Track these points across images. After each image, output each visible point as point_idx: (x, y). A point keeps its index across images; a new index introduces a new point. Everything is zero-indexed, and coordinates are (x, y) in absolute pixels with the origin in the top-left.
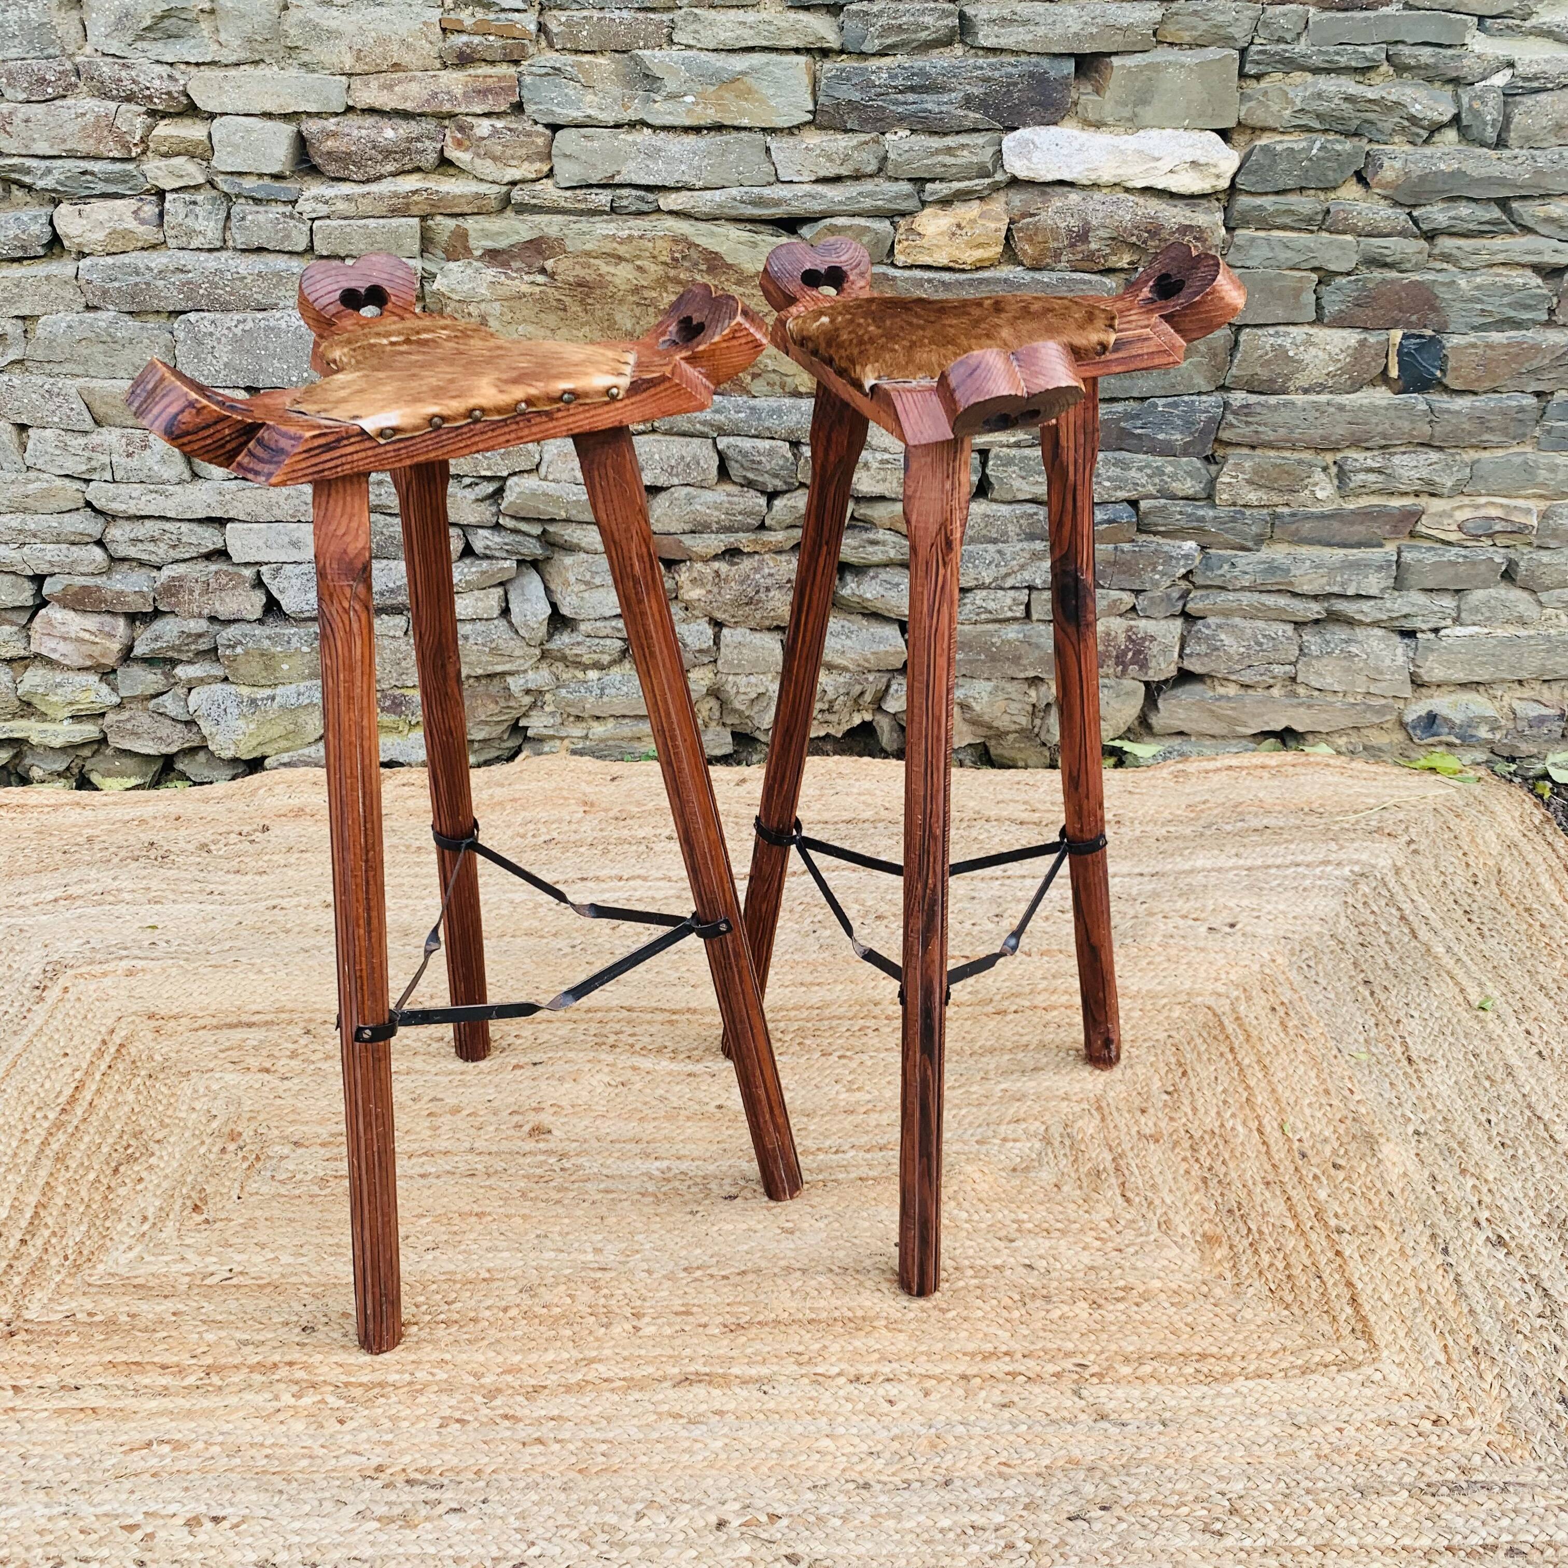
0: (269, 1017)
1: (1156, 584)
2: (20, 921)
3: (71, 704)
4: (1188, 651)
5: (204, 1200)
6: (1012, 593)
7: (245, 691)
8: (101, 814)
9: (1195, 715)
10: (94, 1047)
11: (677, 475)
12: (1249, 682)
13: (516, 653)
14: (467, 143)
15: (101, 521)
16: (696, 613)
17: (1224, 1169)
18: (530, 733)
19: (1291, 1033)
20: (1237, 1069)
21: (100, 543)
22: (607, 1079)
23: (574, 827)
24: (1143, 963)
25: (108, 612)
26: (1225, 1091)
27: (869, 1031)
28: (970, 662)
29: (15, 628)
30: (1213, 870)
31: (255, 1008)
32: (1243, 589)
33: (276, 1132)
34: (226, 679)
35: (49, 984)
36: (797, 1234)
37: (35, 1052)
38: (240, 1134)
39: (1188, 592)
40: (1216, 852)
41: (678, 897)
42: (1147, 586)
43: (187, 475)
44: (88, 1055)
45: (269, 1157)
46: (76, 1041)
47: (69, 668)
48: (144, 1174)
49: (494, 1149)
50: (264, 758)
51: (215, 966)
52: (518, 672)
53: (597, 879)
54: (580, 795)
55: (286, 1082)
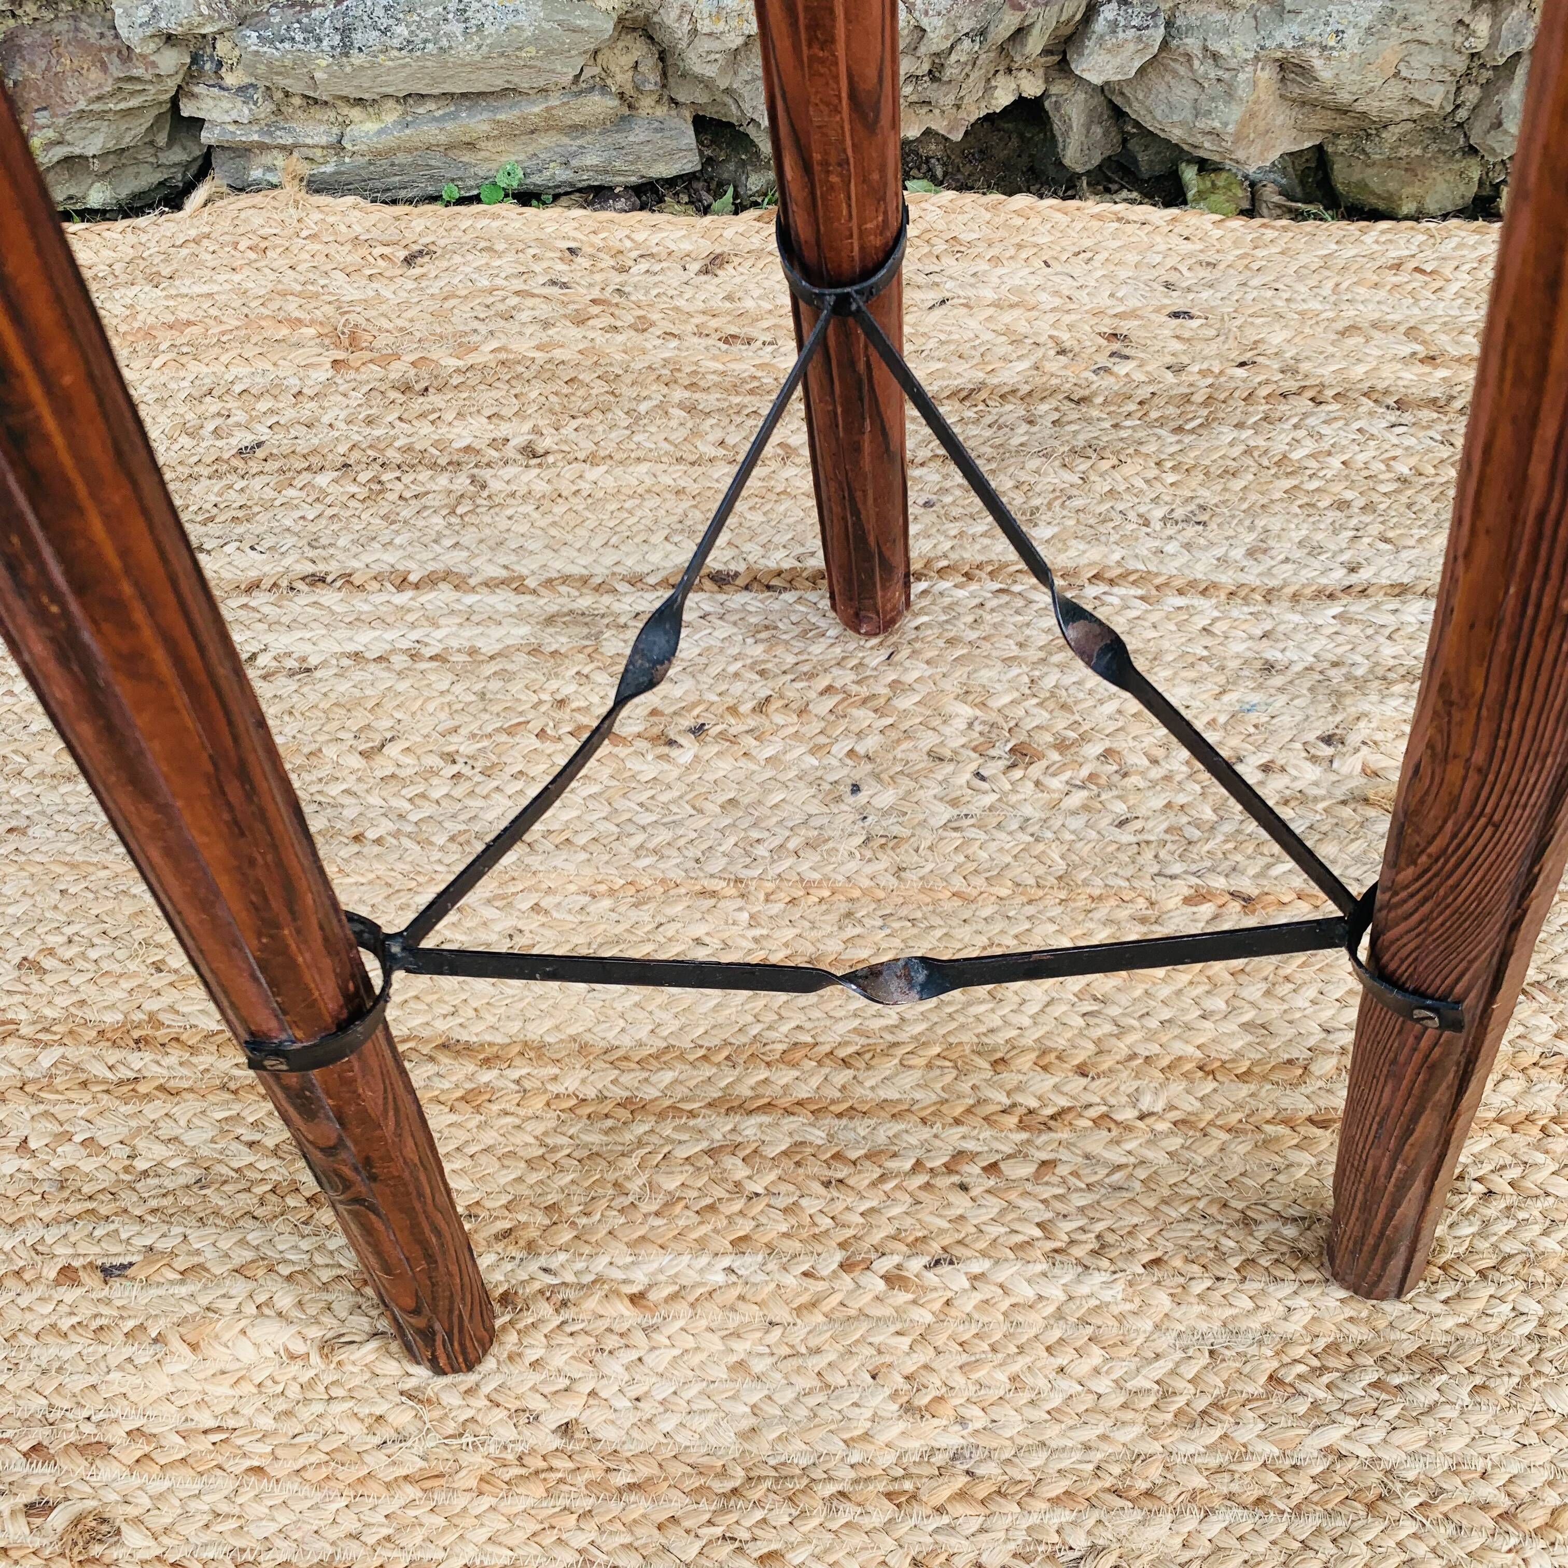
18: (211, 135)
23: (308, 409)
27: (972, 1170)
41: (535, 651)
53: (347, 578)
54: (329, 310)
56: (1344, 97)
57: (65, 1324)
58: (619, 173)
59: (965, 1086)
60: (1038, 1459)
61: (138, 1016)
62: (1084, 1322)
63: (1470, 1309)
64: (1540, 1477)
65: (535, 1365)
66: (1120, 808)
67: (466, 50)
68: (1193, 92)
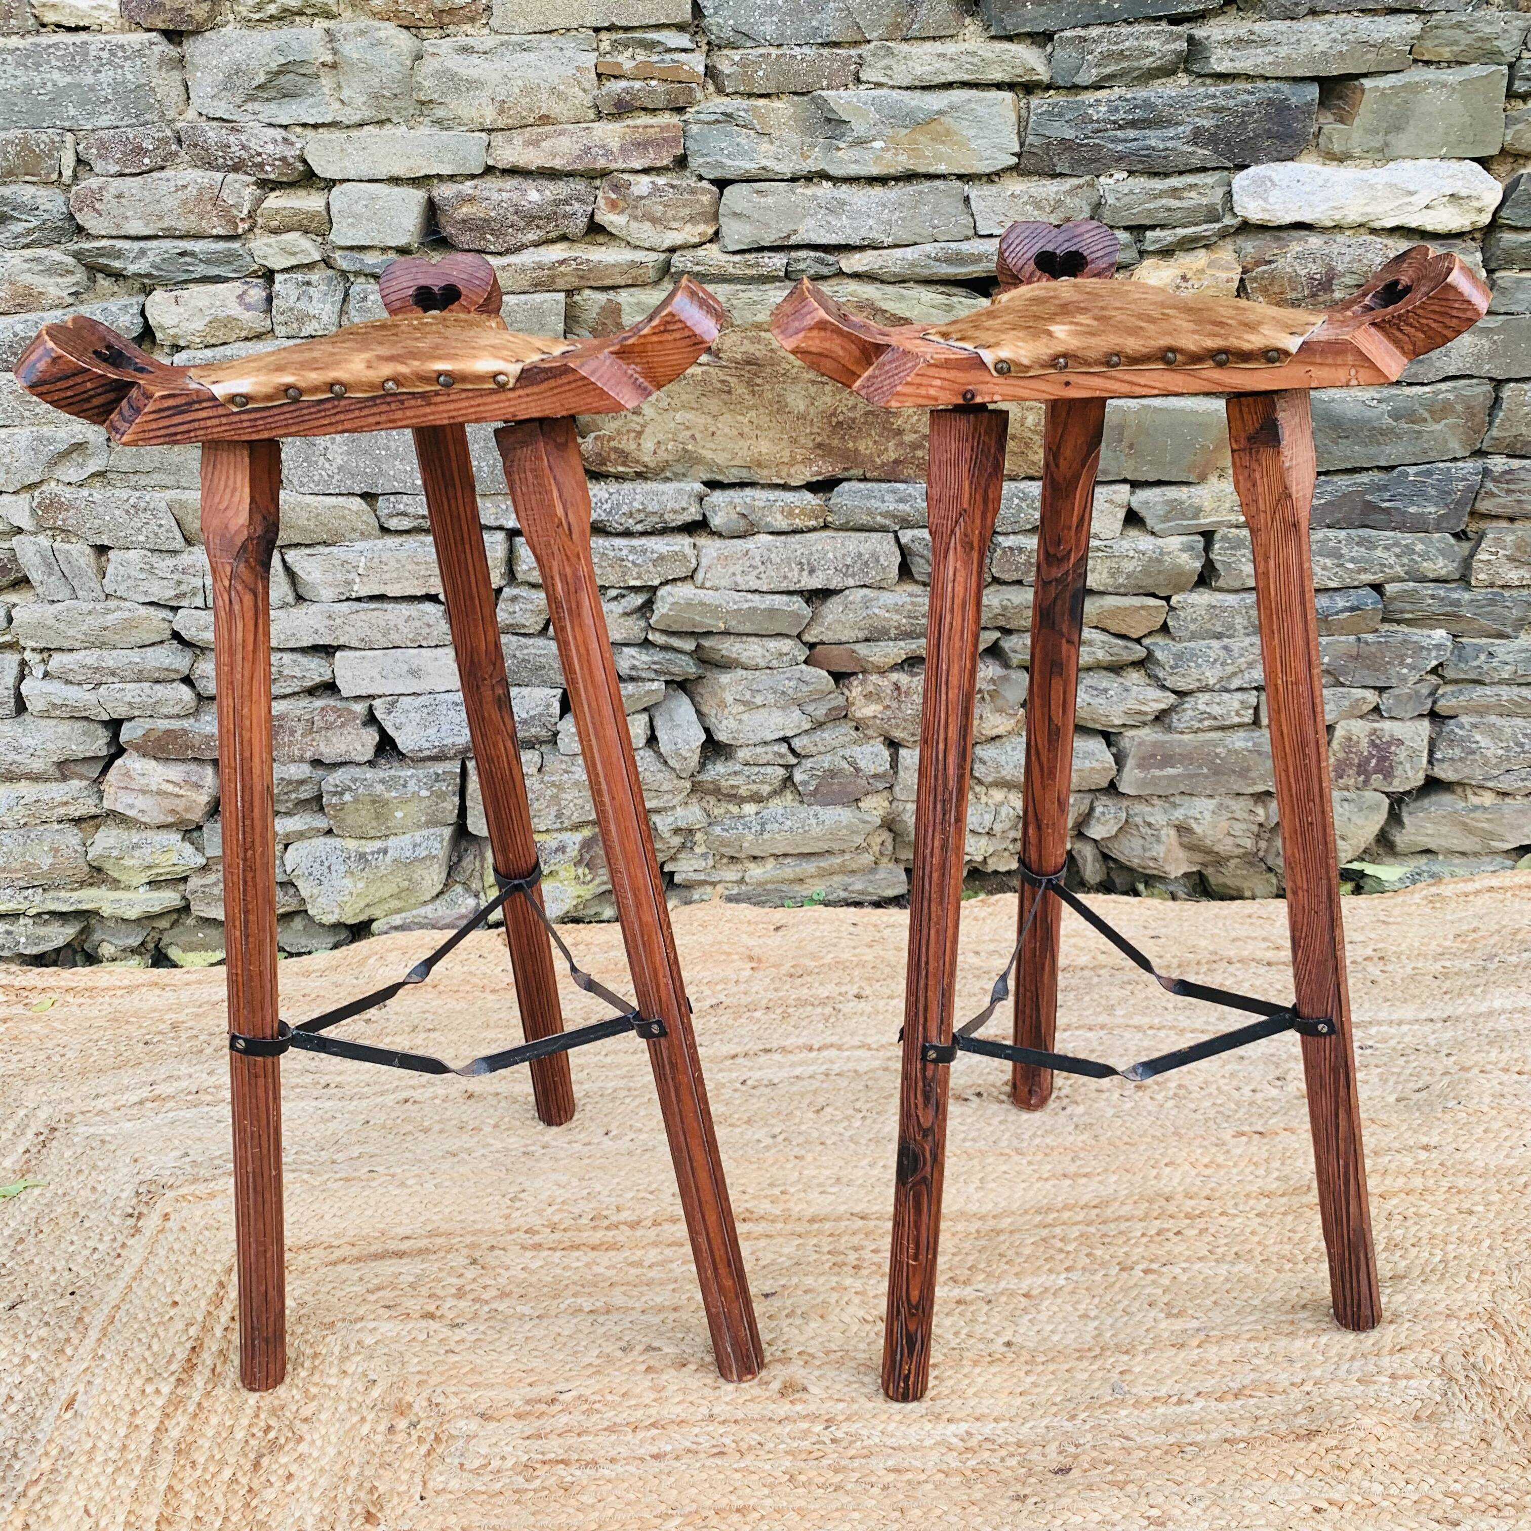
0: (422, 1243)
1: (1404, 679)
2: (100, 1130)
3: (149, 867)
4: (1438, 755)
5: (379, 1504)
6: (1239, 695)
7: (352, 844)
8: (185, 996)
9: (1444, 830)
10: (210, 1292)
11: (853, 575)
12: (1508, 790)
13: (664, 788)
14: (622, 204)
15: (189, 654)
16: (870, 732)
18: (677, 879)
21: (187, 680)
22: (861, 1313)
23: (743, 987)
24: (1480, 1130)
25: (195, 759)
27: (1170, 1235)
28: (1191, 776)
29: (85, 783)
30: (1515, 1009)
31: (401, 1231)
32: (1500, 682)
33: (456, 1401)
34: (330, 832)
35: (145, 1211)
36: (1170, 1524)
37: (136, 1302)
38: (410, 1406)
39: (1437, 687)
40: (1513, 989)
41: (886, 1069)
42: (1394, 682)
43: (290, 599)
44: (203, 1303)
45: (452, 1437)
46: (186, 1284)
47: (147, 826)
48: (294, 1468)
49: (740, 1415)
50: (371, 921)
51: (347, 1180)
52: (665, 809)
53: (783, 1050)
54: (743, 949)
55: (457, 1330)
56: (1208, 842)
58: (870, 894)
59: (1155, 1207)
60: (1235, 1328)
62: (1239, 1281)
66: (1193, 1106)
67: (816, 831)
68: (1141, 841)
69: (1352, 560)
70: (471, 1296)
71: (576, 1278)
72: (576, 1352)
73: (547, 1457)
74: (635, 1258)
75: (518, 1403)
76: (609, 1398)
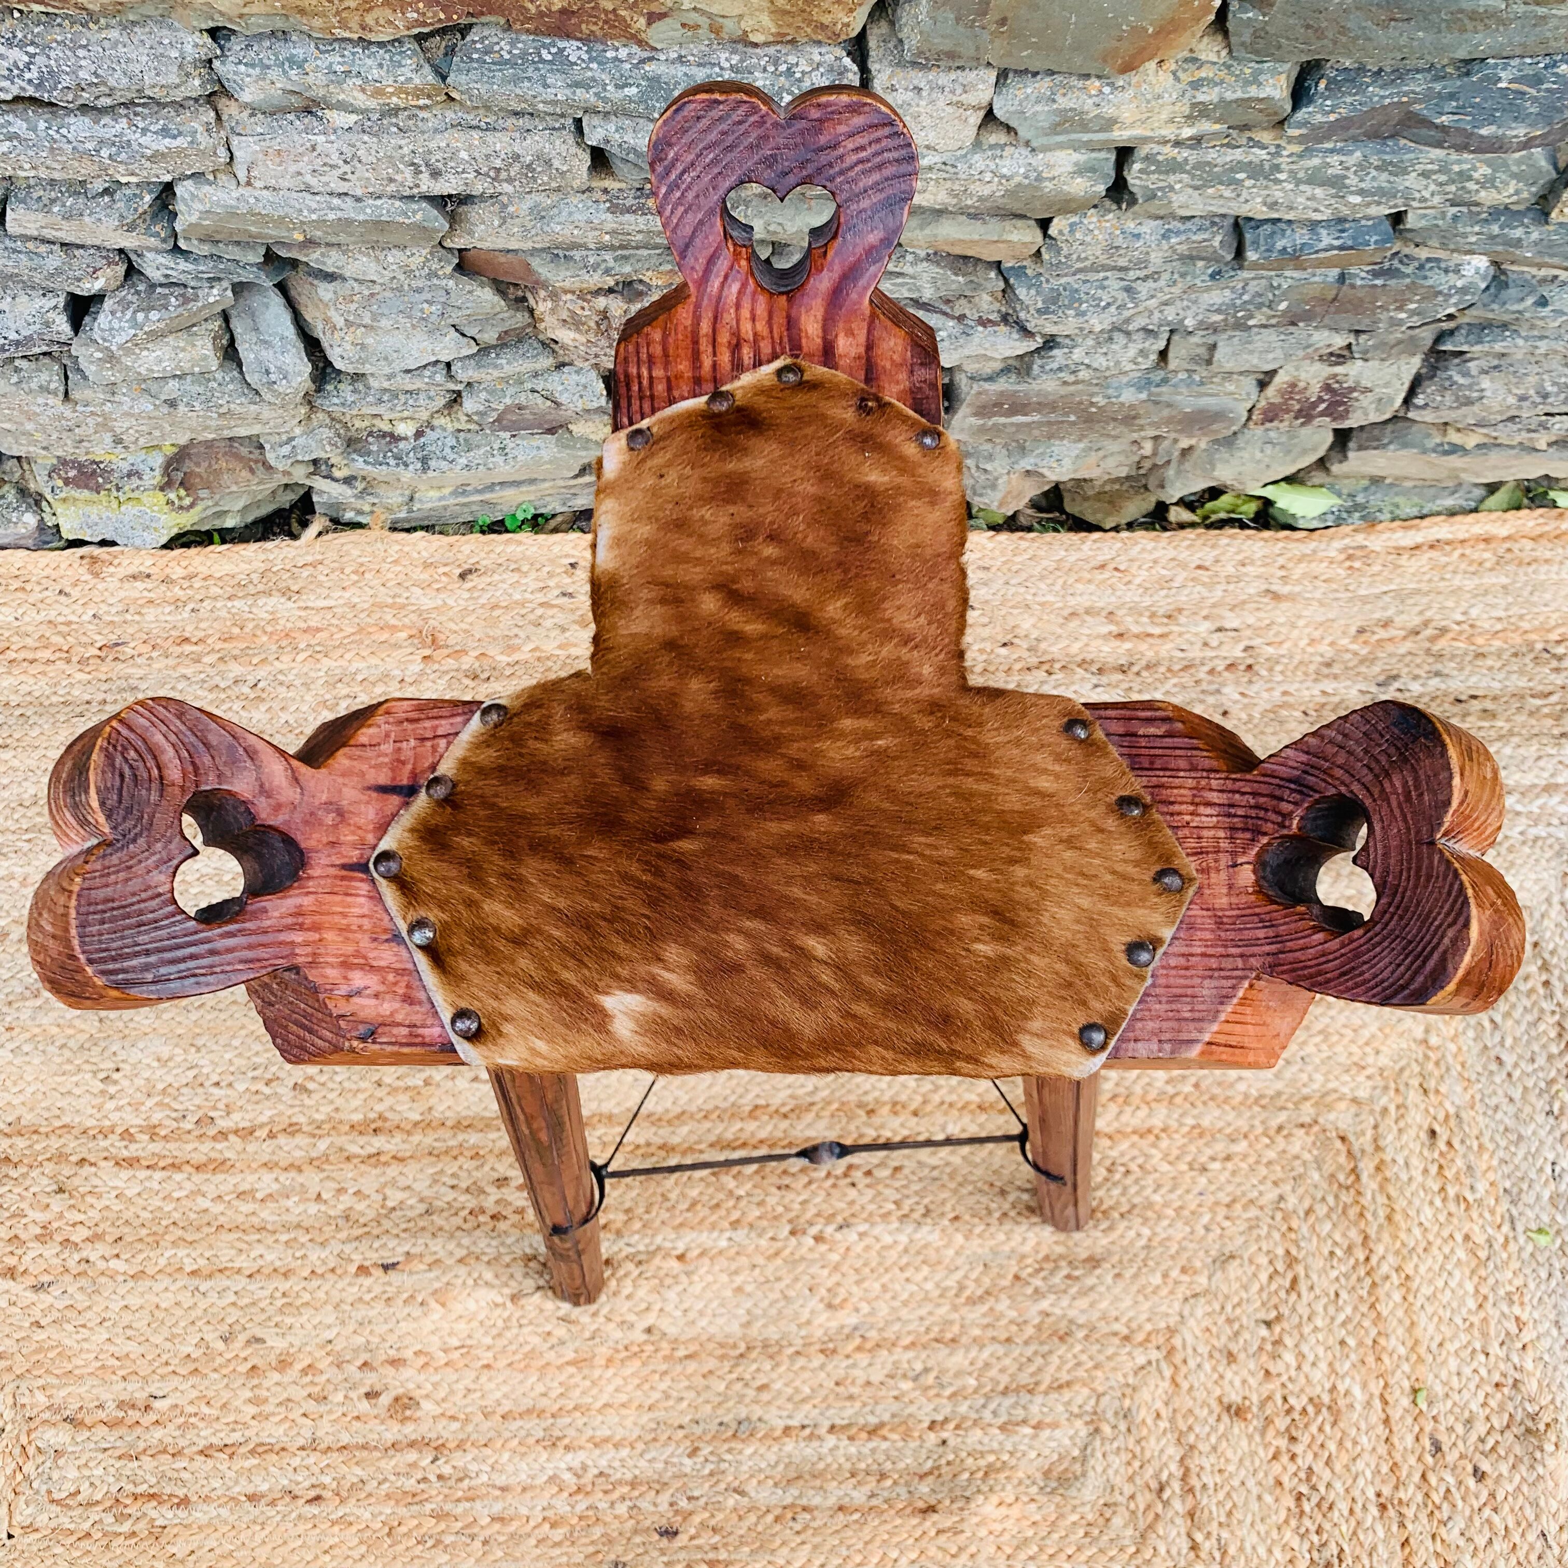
1: (1397, 324)
4: (1419, 400)
6: (1139, 339)
11: (509, 180)
13: (266, 416)
17: (1327, 1475)
18: (317, 501)
19: (1451, 1191)
20: (1368, 1281)
26: (1344, 1324)
27: (858, 1175)
28: (1051, 423)
33: (43, 1399)
42: (1381, 326)
45: (40, 1451)
49: (345, 1439)
52: (276, 434)
54: (414, 617)
55: (43, 1296)
57: (367, 1297)
59: (852, 1127)
60: (896, 1327)
61: (372, 1115)
62: (918, 1253)
63: (1114, 1235)
64: (1144, 1316)
65: (628, 1297)
69: (1361, 192)
70: (58, 1238)
71: (176, 1216)
72: (174, 1336)
73: (140, 1489)
74: (245, 1186)
75: (111, 1405)
76: (206, 1410)
